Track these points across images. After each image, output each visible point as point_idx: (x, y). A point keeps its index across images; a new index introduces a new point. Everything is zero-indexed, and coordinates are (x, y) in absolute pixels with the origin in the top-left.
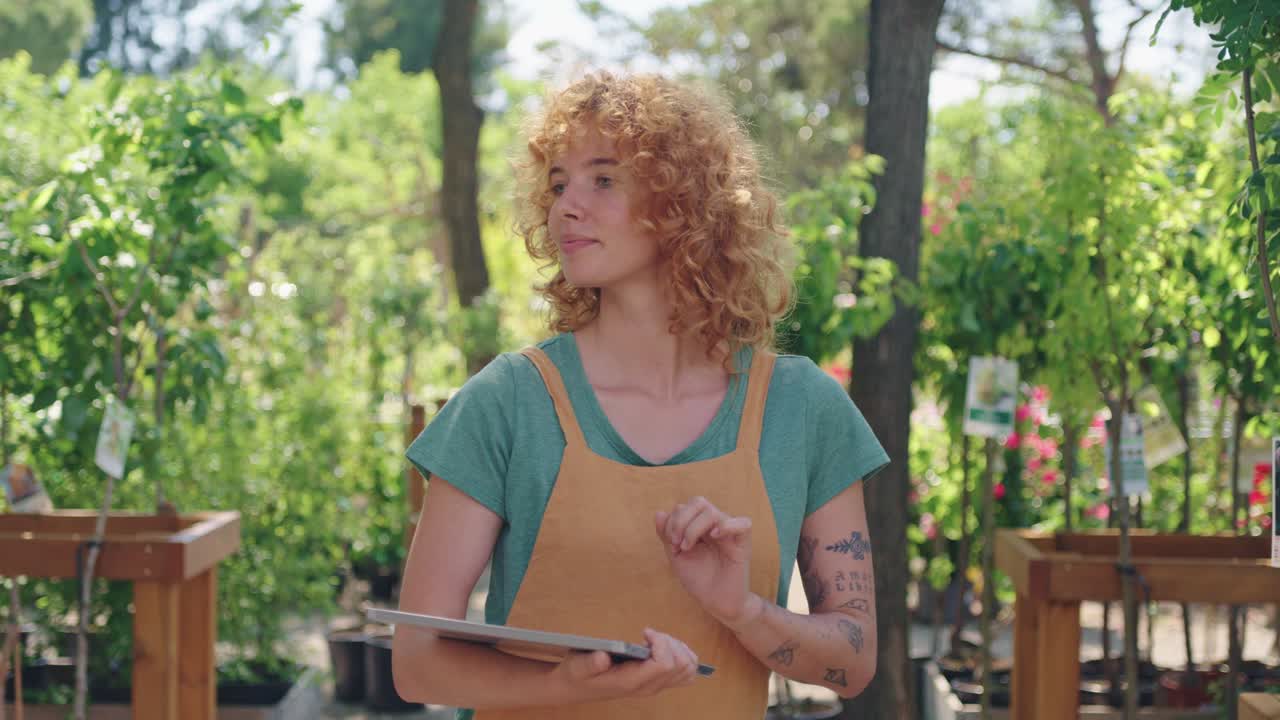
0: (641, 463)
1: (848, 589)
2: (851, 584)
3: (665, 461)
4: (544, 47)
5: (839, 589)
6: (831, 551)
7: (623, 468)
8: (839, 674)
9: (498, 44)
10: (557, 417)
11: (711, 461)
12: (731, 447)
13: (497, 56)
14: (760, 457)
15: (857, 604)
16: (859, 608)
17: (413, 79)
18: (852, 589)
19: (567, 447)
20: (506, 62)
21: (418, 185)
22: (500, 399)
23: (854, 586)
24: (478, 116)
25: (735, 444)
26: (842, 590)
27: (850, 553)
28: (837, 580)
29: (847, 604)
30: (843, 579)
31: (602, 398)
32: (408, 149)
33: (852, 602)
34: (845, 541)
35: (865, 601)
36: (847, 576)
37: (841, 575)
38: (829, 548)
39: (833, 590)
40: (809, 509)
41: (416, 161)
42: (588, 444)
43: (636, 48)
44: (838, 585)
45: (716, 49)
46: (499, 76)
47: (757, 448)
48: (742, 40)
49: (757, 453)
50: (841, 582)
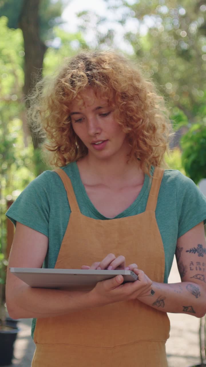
0: (104, 218)
1: (195, 269)
2: (196, 268)
3: (115, 217)
4: (80, 15)
5: (191, 269)
6: (189, 252)
7: (96, 221)
8: (190, 308)
9: (57, 14)
10: (68, 200)
11: (134, 216)
12: (143, 210)
13: (57, 20)
14: (156, 214)
15: (198, 277)
16: (199, 279)
17: (14, 32)
18: (197, 270)
19: (71, 213)
20: (61, 23)
21: (14, 86)
22: (45, 189)
23: (198, 268)
24: (43, 49)
25: (145, 209)
26: (193, 270)
27: (197, 254)
28: (190, 265)
29: (194, 277)
30: (193, 265)
31: (87, 190)
32: (9, 67)
33: (196, 275)
34: (195, 249)
35: (202, 275)
36: (195, 264)
37: (192, 263)
38: (187, 251)
39: (188, 270)
40: (179, 236)
41: (13, 73)
42: (81, 211)
43: (127, 15)
44: (191, 268)
45: (169, 15)
46: (57, 30)
47: (155, 210)
48: (182, 11)
49: (154, 213)
50: (192, 266)
